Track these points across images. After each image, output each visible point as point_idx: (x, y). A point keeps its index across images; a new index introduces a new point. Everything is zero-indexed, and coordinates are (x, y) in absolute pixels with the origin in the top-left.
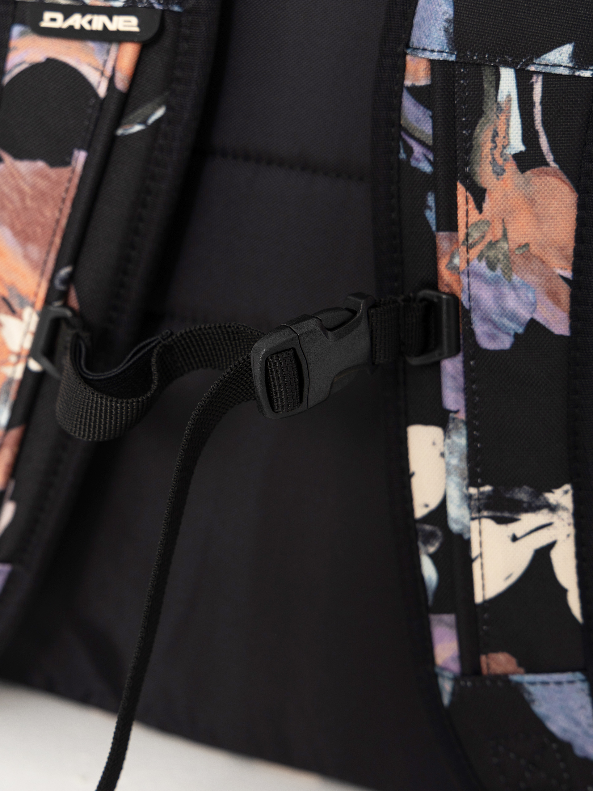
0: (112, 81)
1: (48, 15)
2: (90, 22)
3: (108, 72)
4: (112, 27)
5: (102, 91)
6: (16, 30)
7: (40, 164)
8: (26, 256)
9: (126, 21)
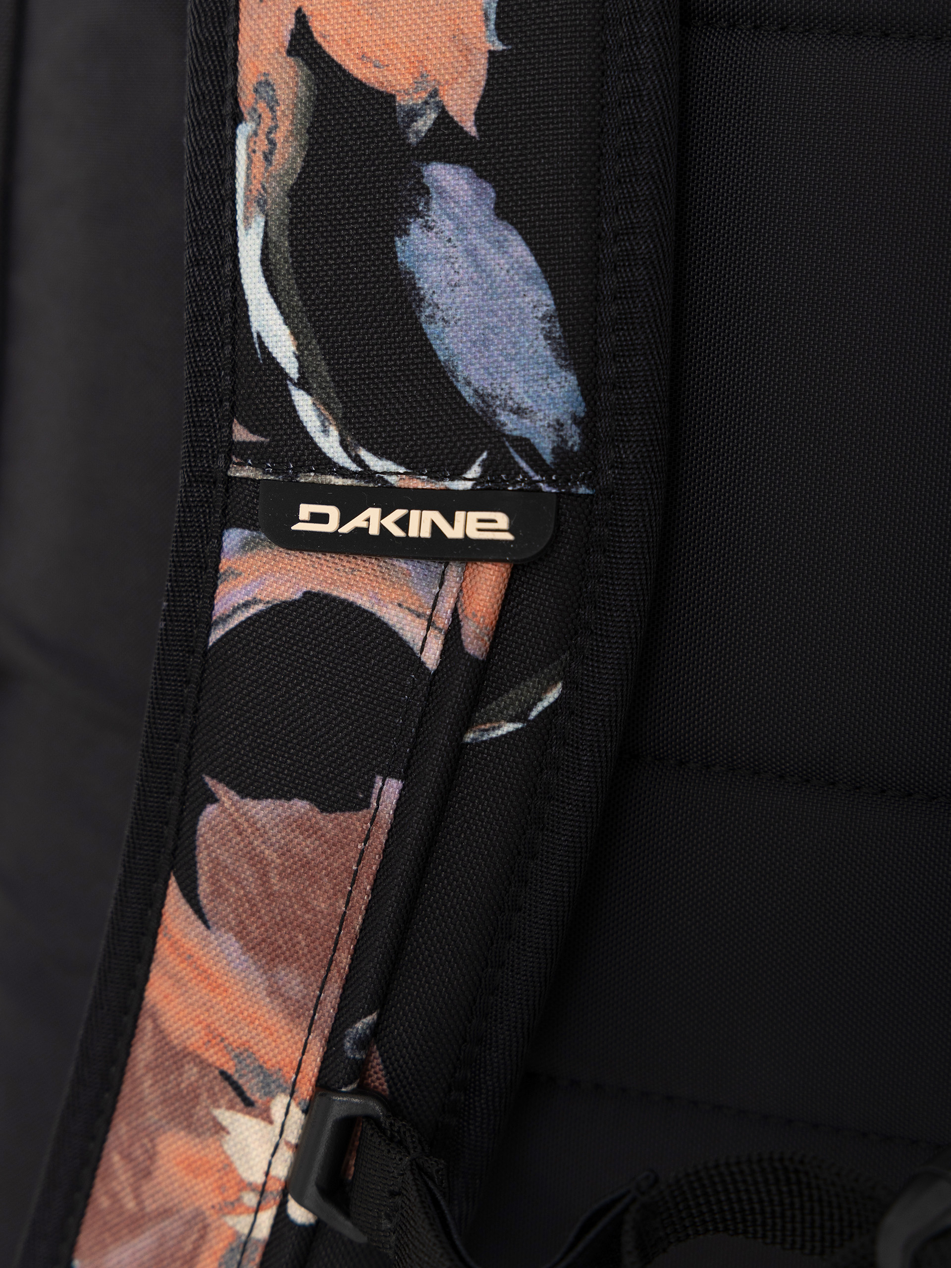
0: (453, 634)
1: (305, 510)
2: (403, 523)
3: (443, 619)
4: (453, 533)
5: (431, 657)
6: (233, 538)
7: (300, 805)
8: (274, 992)
9: (480, 521)
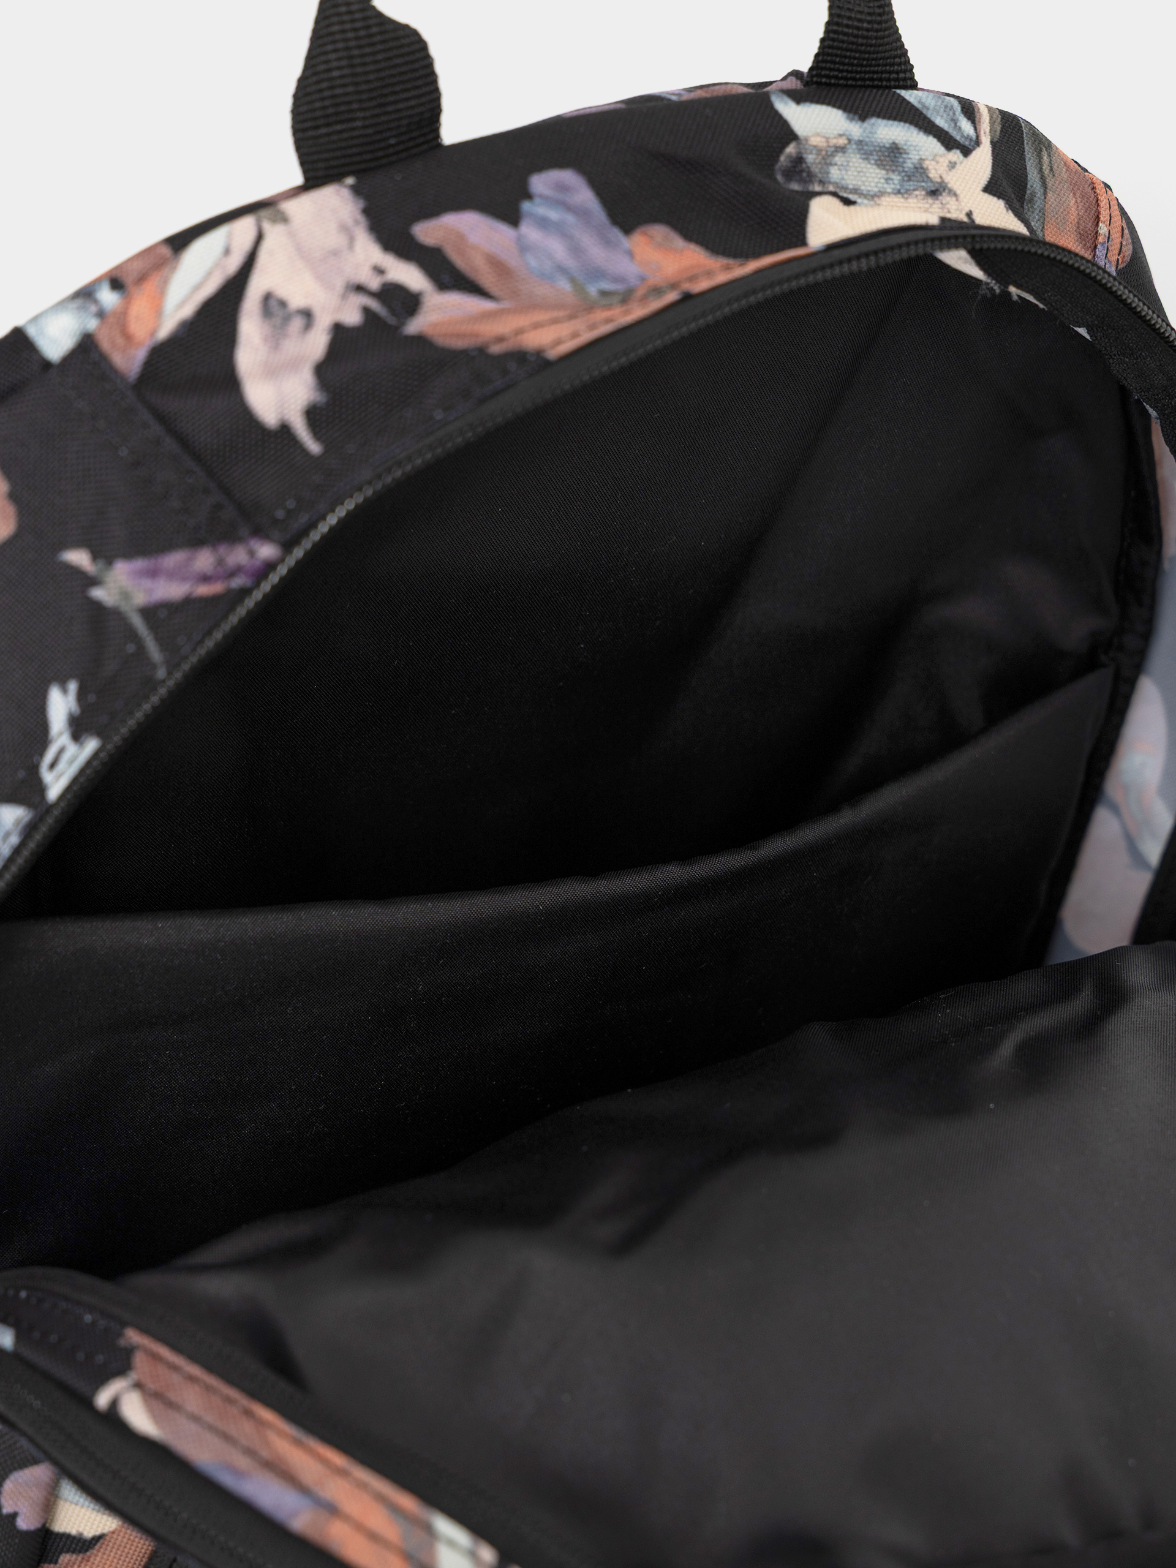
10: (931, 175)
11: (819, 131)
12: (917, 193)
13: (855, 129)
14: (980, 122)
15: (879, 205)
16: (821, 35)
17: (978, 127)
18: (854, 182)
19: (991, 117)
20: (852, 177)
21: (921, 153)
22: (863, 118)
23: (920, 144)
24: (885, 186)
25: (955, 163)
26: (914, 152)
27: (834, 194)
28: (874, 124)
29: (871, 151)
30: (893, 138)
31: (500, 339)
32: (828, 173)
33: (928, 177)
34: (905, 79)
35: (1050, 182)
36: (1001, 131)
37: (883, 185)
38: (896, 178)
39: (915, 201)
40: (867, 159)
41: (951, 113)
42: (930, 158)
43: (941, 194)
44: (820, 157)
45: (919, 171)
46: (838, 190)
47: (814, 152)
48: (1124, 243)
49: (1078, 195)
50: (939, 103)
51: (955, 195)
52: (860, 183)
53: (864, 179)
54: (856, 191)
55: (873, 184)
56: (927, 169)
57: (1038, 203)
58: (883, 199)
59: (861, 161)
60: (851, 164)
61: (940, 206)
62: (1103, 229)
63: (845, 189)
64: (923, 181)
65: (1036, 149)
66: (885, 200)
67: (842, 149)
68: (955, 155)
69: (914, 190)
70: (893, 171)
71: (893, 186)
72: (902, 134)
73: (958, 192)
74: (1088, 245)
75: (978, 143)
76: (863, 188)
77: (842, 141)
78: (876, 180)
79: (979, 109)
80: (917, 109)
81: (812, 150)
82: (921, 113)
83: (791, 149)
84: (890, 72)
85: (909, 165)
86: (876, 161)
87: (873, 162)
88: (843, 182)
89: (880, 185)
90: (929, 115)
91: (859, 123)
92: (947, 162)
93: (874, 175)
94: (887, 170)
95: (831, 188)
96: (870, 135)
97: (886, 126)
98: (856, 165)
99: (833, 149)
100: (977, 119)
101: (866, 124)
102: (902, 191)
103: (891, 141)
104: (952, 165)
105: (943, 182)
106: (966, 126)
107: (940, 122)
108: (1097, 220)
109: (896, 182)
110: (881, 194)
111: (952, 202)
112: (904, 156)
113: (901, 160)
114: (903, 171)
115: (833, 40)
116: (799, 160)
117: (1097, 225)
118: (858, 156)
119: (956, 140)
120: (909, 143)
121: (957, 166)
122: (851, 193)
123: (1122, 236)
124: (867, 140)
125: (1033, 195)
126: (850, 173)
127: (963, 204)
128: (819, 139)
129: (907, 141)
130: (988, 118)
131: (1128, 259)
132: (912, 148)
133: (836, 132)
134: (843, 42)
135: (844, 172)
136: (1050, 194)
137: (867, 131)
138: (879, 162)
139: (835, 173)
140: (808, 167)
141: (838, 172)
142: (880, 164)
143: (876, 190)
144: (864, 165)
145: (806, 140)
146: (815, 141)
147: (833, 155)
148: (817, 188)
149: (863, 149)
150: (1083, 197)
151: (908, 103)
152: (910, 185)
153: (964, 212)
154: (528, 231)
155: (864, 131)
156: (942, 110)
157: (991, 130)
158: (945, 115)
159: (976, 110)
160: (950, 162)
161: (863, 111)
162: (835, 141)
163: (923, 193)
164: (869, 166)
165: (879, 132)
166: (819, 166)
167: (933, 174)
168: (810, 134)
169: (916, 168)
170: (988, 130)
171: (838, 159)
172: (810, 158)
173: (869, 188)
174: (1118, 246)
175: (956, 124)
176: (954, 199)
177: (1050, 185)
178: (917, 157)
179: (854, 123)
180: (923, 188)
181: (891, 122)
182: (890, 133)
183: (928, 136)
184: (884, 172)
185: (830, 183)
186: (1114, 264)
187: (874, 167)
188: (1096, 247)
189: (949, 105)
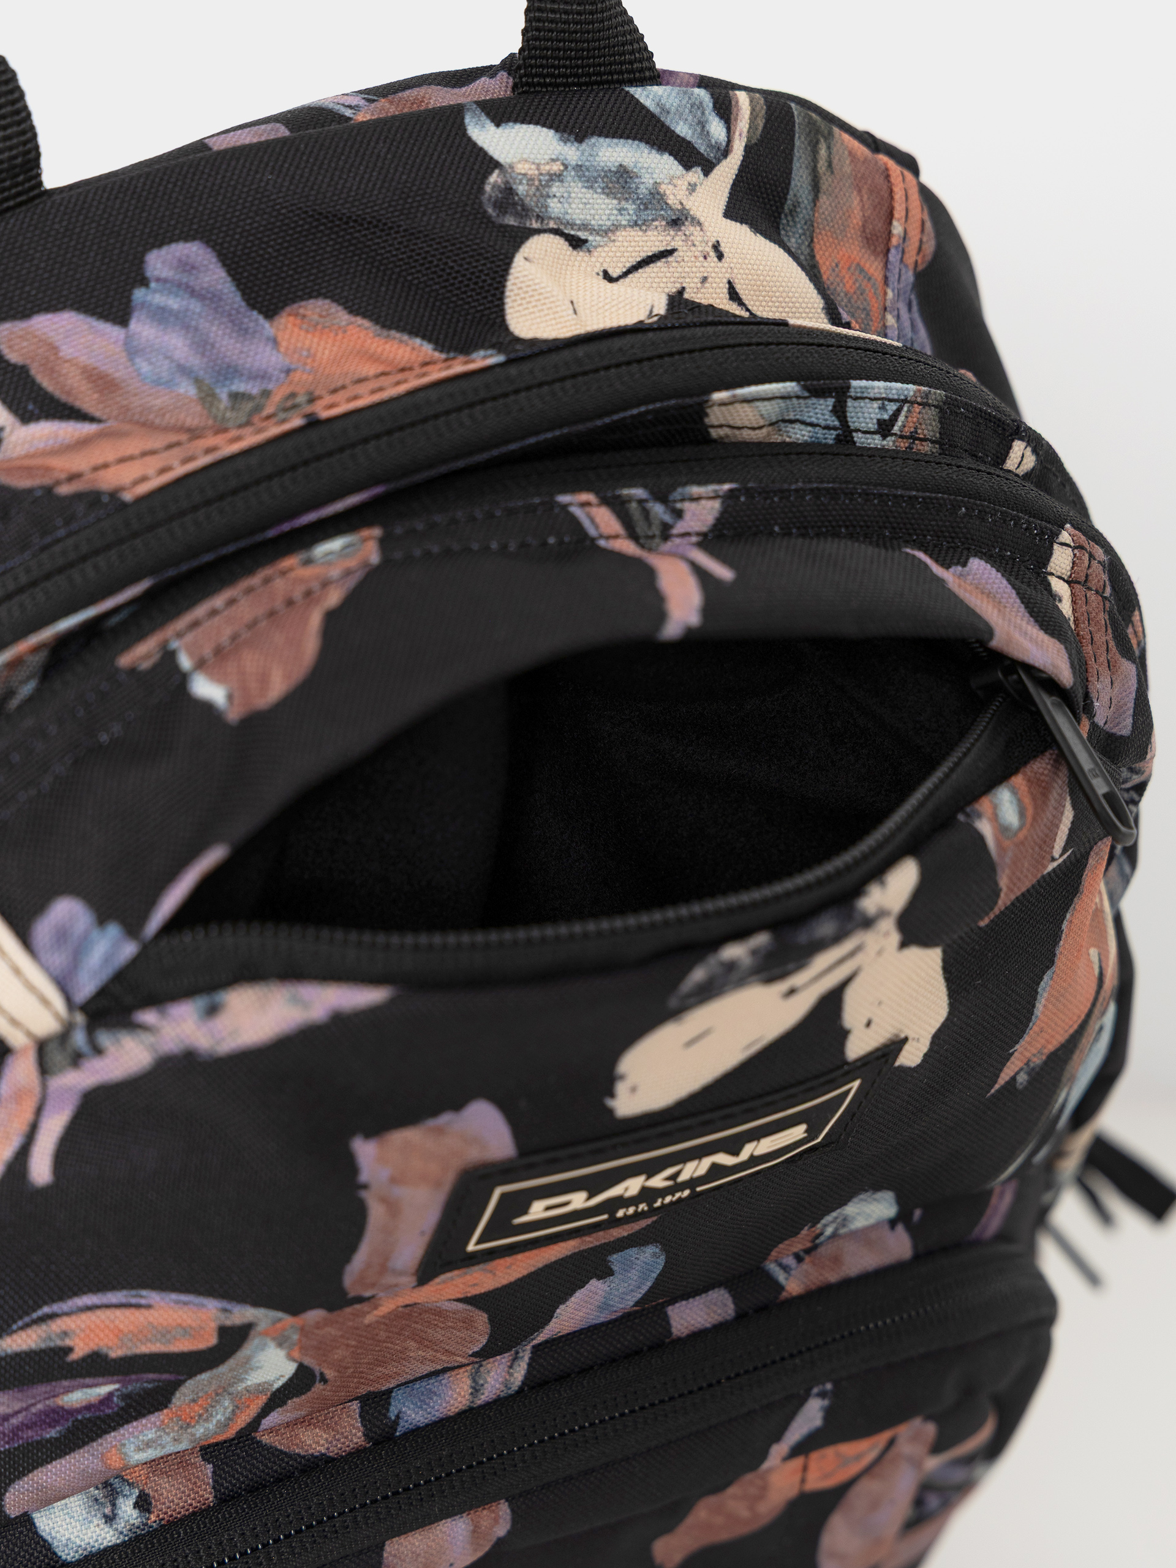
10: (670, 202)
11: (525, 156)
12: (656, 223)
13: (572, 152)
14: (736, 120)
15: (614, 241)
16: (522, 25)
17: (732, 127)
18: (582, 217)
19: (753, 110)
20: (577, 211)
21: (655, 176)
22: (580, 139)
23: (653, 166)
24: (619, 217)
25: (695, 185)
26: (647, 176)
27: (557, 232)
28: (594, 144)
29: (595, 178)
30: (619, 159)
31: (73, 477)
32: (547, 207)
33: (667, 204)
34: (641, 70)
35: (826, 182)
36: (765, 127)
37: (615, 217)
38: (631, 207)
39: (656, 233)
40: (592, 187)
41: (699, 113)
42: (666, 181)
43: (683, 224)
44: (533, 189)
45: (655, 200)
46: (562, 227)
47: (524, 182)
48: (925, 239)
49: (864, 191)
50: (684, 102)
51: (700, 224)
52: (588, 217)
53: (592, 212)
54: (585, 227)
55: (604, 217)
56: (665, 194)
57: (803, 213)
58: (618, 233)
59: (584, 190)
60: (573, 195)
61: (683, 238)
62: (897, 228)
63: (572, 225)
64: (662, 209)
65: (811, 141)
66: (621, 235)
67: (558, 177)
68: (695, 175)
69: (653, 220)
70: (626, 199)
71: (628, 217)
72: (629, 155)
73: (702, 220)
74: (879, 249)
75: (726, 152)
76: (593, 222)
77: (556, 167)
78: (607, 212)
79: (737, 102)
80: (653, 115)
81: (521, 180)
82: (659, 120)
83: (494, 178)
84: (621, 63)
85: (643, 190)
86: (603, 189)
87: (599, 190)
88: (568, 217)
89: (612, 218)
90: (668, 122)
91: (576, 144)
92: (686, 183)
93: (603, 206)
94: (619, 199)
95: (552, 225)
96: (592, 159)
97: (609, 146)
98: (580, 195)
99: (547, 178)
100: (732, 117)
101: (584, 146)
102: (640, 222)
103: (617, 164)
104: (692, 188)
105: (684, 208)
106: (717, 129)
107: (682, 129)
108: (890, 216)
109: (631, 212)
110: (616, 227)
111: (696, 233)
112: (636, 180)
113: (634, 186)
114: (638, 198)
115: (538, 29)
116: (508, 191)
117: (890, 223)
118: (580, 185)
119: (699, 153)
120: (640, 165)
121: (698, 187)
122: (579, 229)
123: (923, 231)
124: (587, 164)
125: (796, 205)
126: (574, 206)
127: (708, 234)
128: (527, 166)
129: (636, 163)
130: (748, 112)
131: (929, 258)
132: (643, 171)
133: (547, 157)
134: (551, 31)
135: (566, 205)
136: (823, 199)
137: (586, 154)
138: (607, 191)
139: (555, 207)
140: (521, 199)
141: (559, 205)
142: (608, 192)
143: (609, 223)
144: (589, 194)
145: (511, 167)
146: (521, 168)
147: (548, 186)
148: (535, 225)
149: (584, 176)
150: (871, 192)
151: (643, 107)
152: (648, 215)
153: (710, 244)
154: (141, 327)
155: (583, 154)
156: (687, 111)
157: (750, 127)
158: (690, 118)
159: (733, 103)
160: (689, 184)
161: (580, 128)
162: (547, 167)
163: (664, 223)
164: (595, 196)
165: (600, 154)
166: (535, 199)
167: (671, 201)
168: (515, 160)
169: (651, 193)
170: (745, 130)
171: (556, 189)
172: (521, 189)
173: (600, 222)
174: (917, 244)
175: (703, 127)
176: (698, 228)
177: (824, 186)
178: (651, 181)
179: (569, 144)
180: (663, 218)
181: (615, 141)
182: (615, 154)
183: (661, 155)
184: (615, 202)
185: (550, 218)
186: (911, 267)
187: (603, 196)
188: (888, 250)
189: (697, 103)
